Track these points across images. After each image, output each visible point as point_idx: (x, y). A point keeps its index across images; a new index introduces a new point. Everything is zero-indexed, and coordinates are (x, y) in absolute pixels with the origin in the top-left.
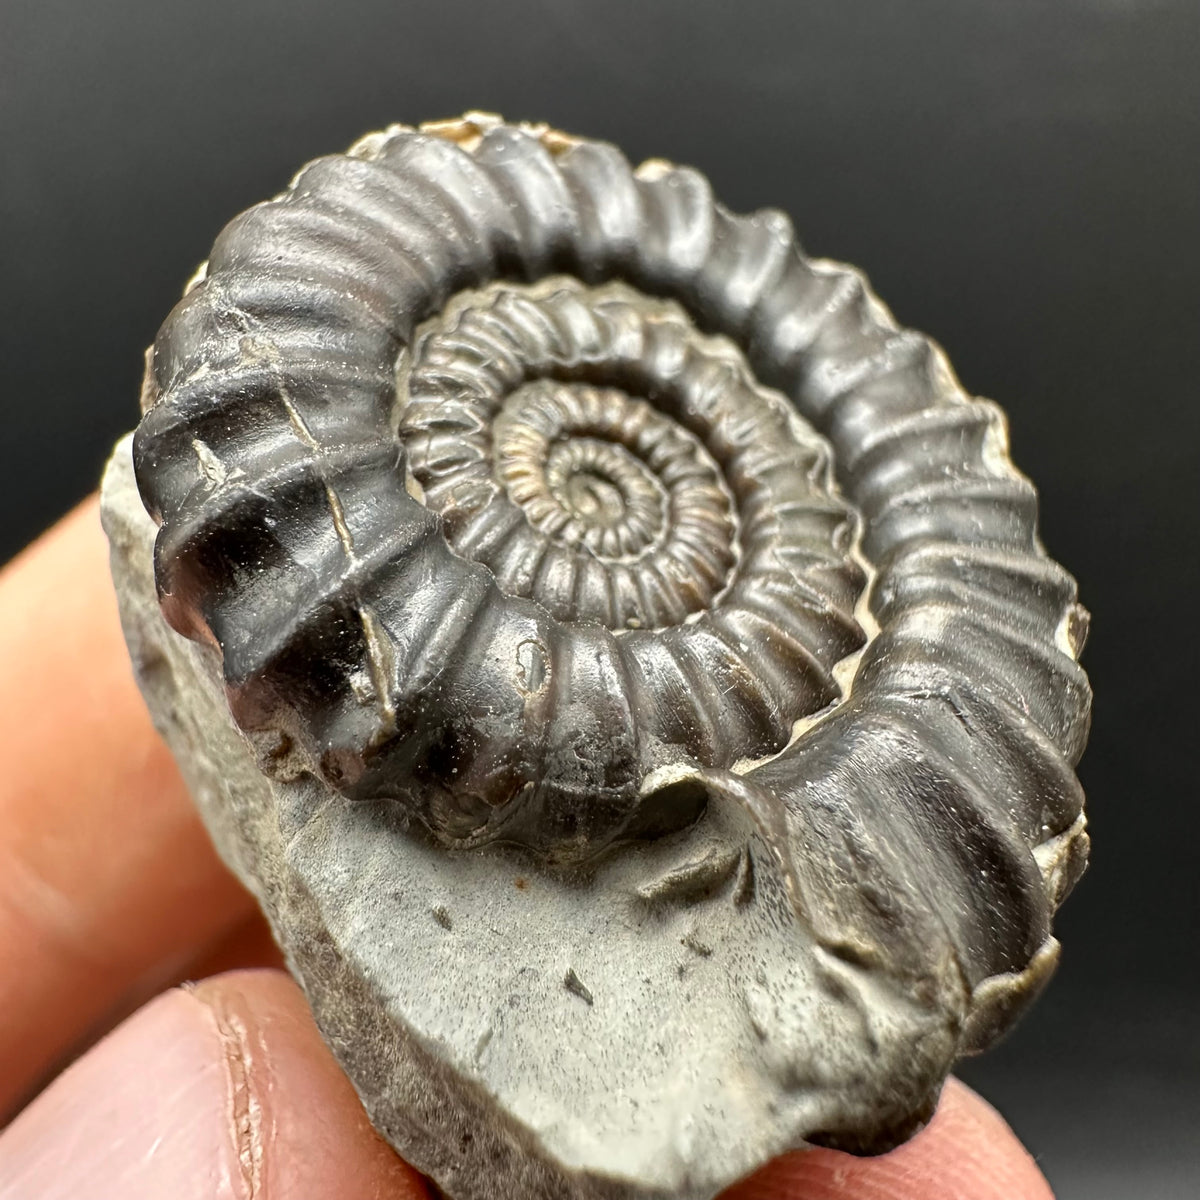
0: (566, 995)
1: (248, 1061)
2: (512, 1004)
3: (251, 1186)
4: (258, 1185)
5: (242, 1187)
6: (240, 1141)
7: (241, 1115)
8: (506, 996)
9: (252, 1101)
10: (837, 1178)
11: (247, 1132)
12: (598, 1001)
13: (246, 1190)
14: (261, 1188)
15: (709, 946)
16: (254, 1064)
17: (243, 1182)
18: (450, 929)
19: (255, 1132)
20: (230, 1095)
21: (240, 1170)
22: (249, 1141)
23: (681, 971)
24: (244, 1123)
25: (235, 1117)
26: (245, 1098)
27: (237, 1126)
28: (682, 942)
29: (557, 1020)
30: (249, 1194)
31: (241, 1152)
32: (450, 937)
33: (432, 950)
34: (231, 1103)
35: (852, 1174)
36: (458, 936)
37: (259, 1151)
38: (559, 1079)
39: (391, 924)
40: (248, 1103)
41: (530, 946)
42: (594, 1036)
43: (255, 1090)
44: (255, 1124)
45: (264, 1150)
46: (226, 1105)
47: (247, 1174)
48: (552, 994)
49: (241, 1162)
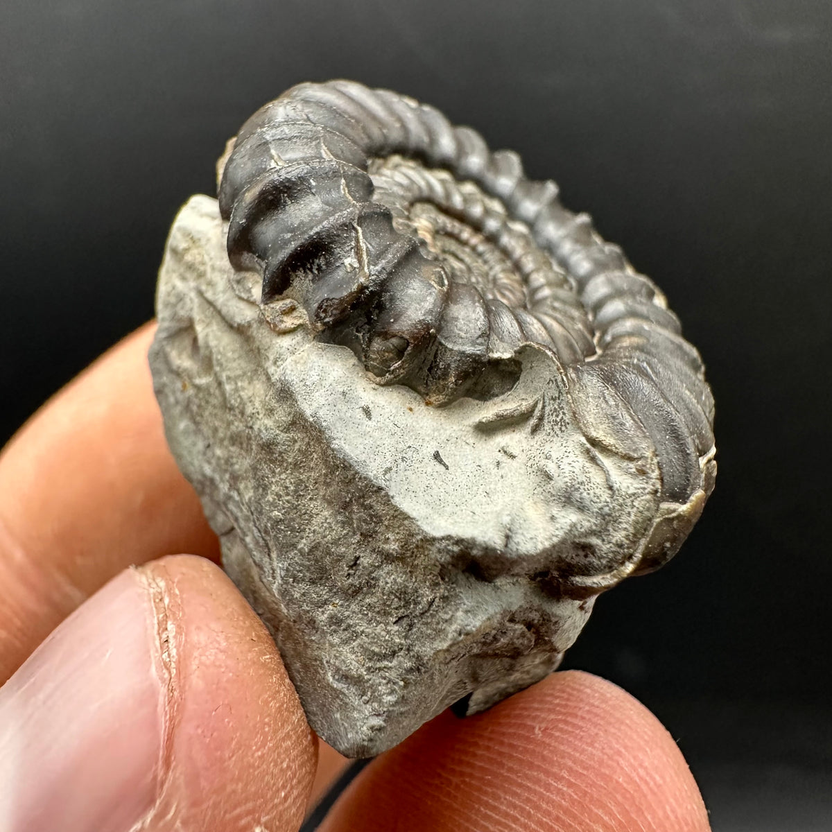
0: (434, 462)
1: (167, 601)
2: (403, 461)
3: (170, 673)
4: (174, 671)
5: (164, 674)
6: (161, 648)
7: (163, 631)
8: (400, 455)
9: (169, 623)
10: (537, 731)
11: (167, 641)
12: (451, 469)
13: (167, 676)
14: (176, 674)
15: (514, 454)
16: (170, 602)
17: (165, 671)
18: (370, 419)
19: (172, 641)
20: (156, 621)
21: (162, 664)
22: (168, 646)
23: (498, 463)
24: (164, 636)
25: (159, 634)
26: (165, 622)
27: (160, 638)
28: (500, 451)
29: (428, 472)
30: (169, 678)
31: (162, 654)
32: (370, 423)
33: (360, 427)
34: (156, 626)
35: (546, 729)
36: (374, 423)
37: (174, 652)
38: (428, 498)
39: (339, 406)
40: (166, 624)
41: (414, 437)
42: (449, 483)
43: (171, 616)
44: (171, 635)
45: (178, 650)
46: (153, 628)
47: (167, 666)
48: (426, 460)
49: (163, 659)
